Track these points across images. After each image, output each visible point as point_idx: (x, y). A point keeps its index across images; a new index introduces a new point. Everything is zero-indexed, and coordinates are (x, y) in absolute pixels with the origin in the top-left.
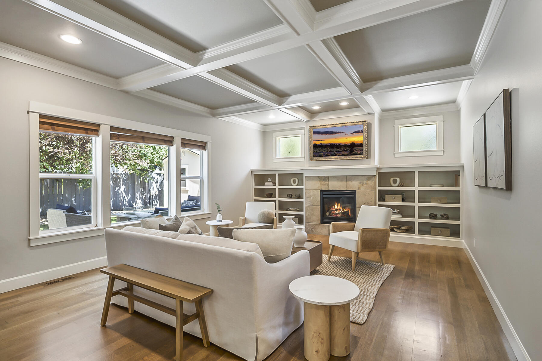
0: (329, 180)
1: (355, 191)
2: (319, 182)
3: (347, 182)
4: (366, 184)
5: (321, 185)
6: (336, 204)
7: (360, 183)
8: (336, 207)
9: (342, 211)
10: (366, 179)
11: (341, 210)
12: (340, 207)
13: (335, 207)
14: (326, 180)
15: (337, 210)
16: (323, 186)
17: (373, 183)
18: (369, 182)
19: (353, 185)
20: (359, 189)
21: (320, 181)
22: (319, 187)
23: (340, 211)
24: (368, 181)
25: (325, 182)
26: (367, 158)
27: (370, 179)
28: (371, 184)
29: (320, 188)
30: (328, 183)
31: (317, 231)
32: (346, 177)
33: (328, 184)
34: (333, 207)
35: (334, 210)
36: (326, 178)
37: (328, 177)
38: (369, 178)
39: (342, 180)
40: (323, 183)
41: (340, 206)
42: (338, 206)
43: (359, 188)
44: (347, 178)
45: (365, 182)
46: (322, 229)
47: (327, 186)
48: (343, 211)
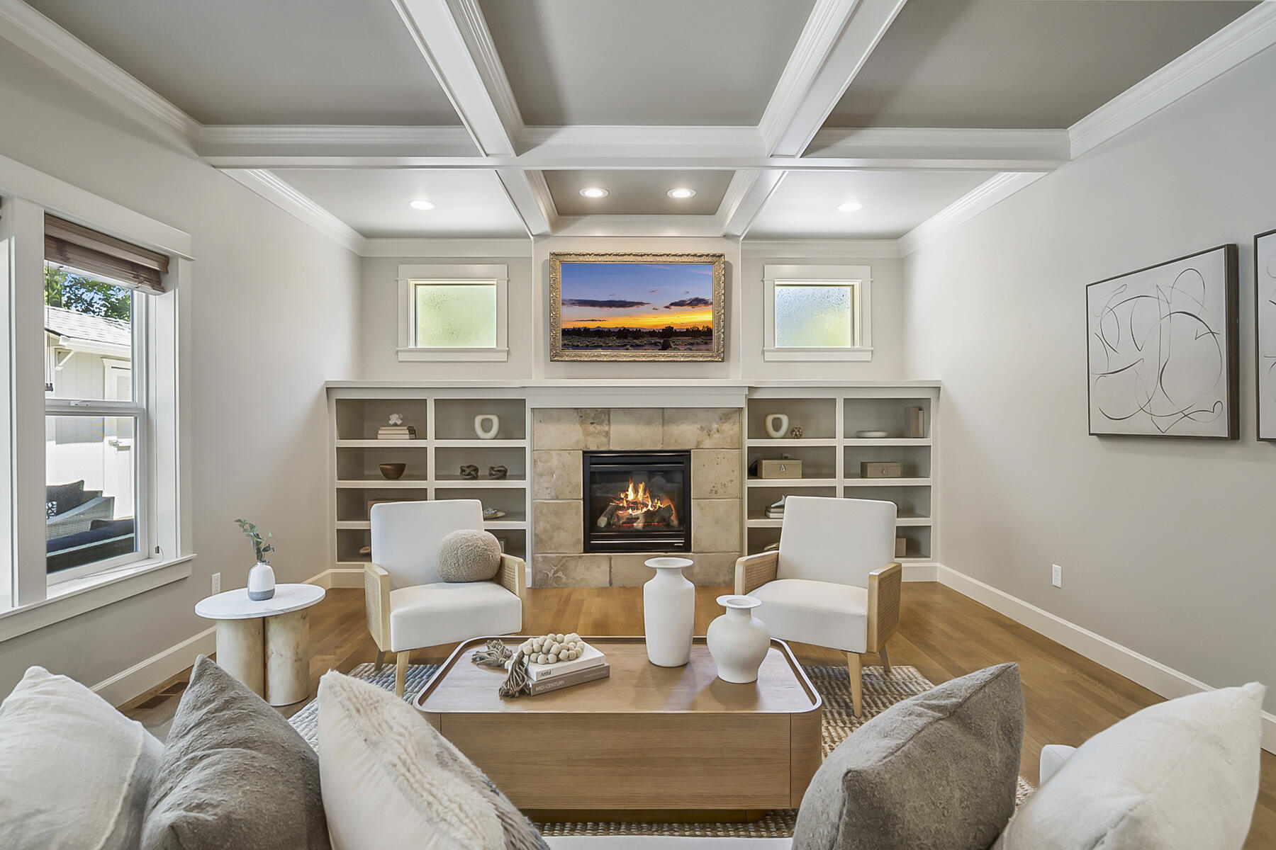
0: (609, 422)
1: (689, 451)
2: (578, 428)
3: (666, 427)
4: (718, 431)
5: (587, 434)
6: (631, 486)
7: (702, 429)
8: (631, 496)
9: (650, 507)
10: (718, 420)
11: (647, 506)
12: (645, 494)
13: (627, 496)
14: (603, 421)
15: (635, 505)
16: (590, 439)
17: (736, 429)
18: (727, 427)
19: (683, 435)
20: (698, 445)
21: (582, 423)
22: (578, 442)
23: (645, 510)
24: (722, 423)
25: (599, 427)
26: (723, 361)
27: (729, 419)
28: (732, 432)
29: (582, 446)
30: (607, 428)
31: (574, 578)
32: (663, 413)
33: (607, 434)
34: (622, 496)
35: (625, 505)
36: (603, 415)
37: (607, 412)
38: (729, 414)
39: (649, 422)
40: (591, 428)
41: (645, 491)
42: (636, 491)
43: (699, 443)
44: (664, 416)
45: (715, 426)
46: (587, 569)
47: (604, 440)
48: (651, 509)
